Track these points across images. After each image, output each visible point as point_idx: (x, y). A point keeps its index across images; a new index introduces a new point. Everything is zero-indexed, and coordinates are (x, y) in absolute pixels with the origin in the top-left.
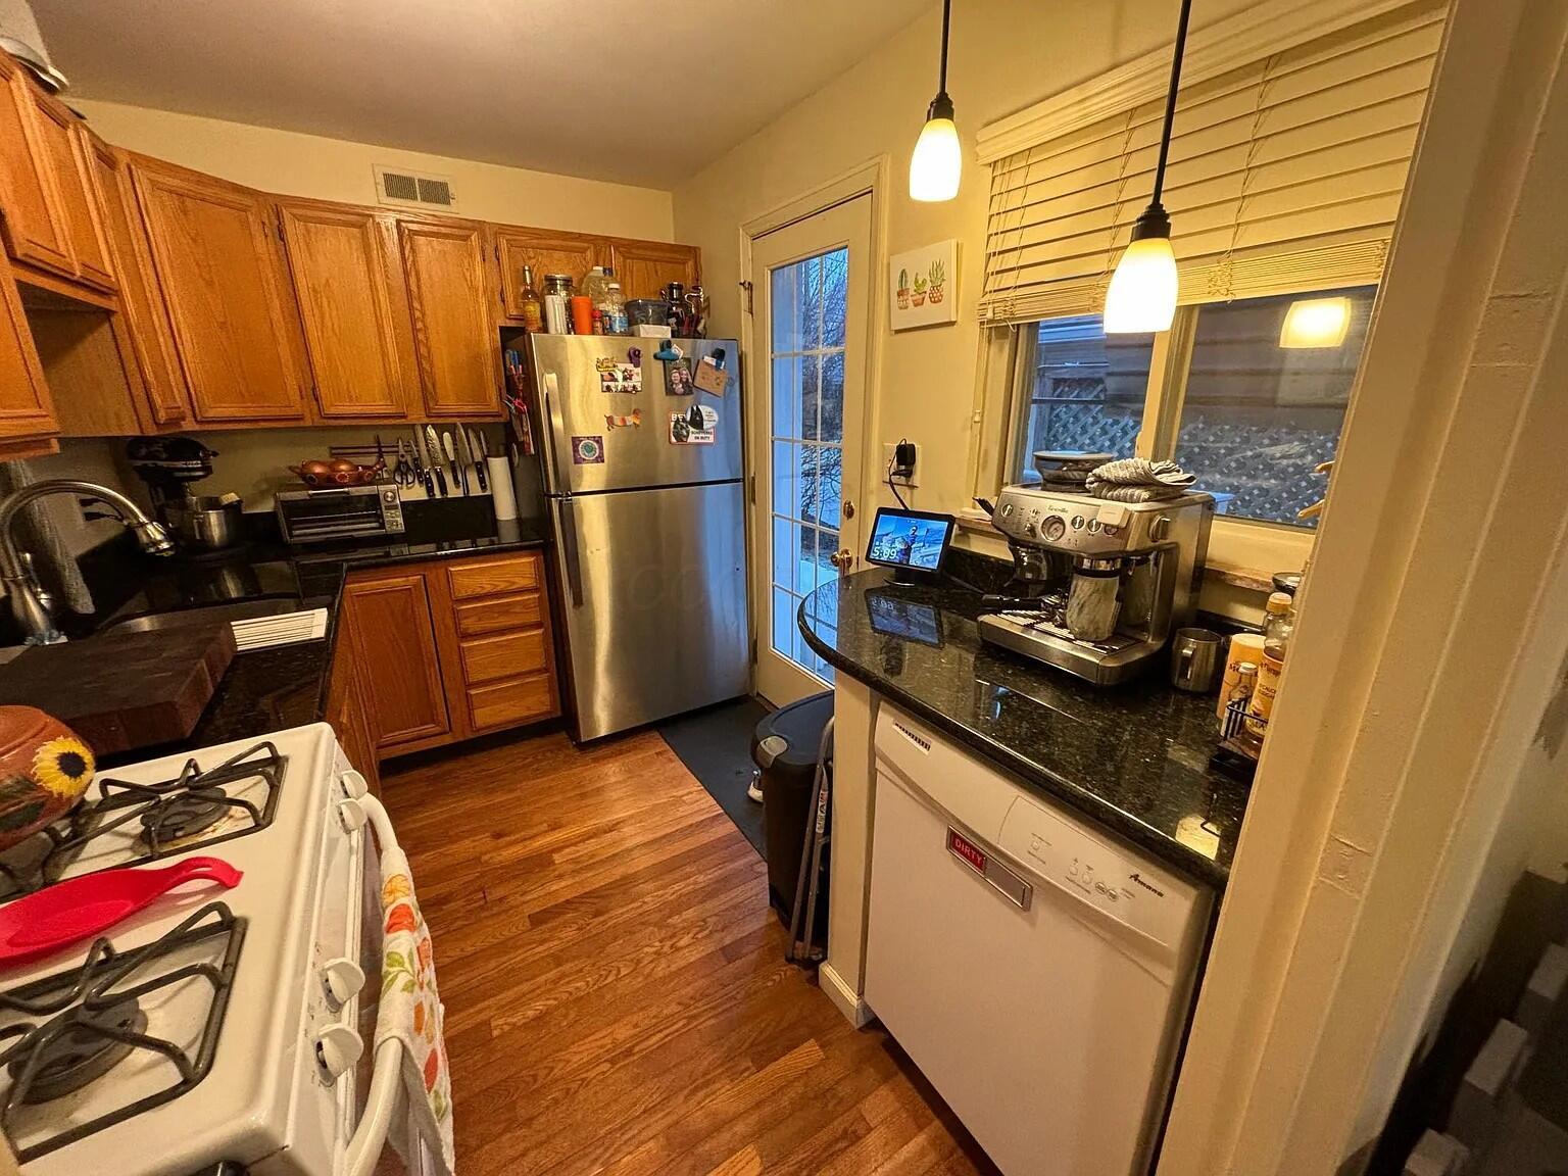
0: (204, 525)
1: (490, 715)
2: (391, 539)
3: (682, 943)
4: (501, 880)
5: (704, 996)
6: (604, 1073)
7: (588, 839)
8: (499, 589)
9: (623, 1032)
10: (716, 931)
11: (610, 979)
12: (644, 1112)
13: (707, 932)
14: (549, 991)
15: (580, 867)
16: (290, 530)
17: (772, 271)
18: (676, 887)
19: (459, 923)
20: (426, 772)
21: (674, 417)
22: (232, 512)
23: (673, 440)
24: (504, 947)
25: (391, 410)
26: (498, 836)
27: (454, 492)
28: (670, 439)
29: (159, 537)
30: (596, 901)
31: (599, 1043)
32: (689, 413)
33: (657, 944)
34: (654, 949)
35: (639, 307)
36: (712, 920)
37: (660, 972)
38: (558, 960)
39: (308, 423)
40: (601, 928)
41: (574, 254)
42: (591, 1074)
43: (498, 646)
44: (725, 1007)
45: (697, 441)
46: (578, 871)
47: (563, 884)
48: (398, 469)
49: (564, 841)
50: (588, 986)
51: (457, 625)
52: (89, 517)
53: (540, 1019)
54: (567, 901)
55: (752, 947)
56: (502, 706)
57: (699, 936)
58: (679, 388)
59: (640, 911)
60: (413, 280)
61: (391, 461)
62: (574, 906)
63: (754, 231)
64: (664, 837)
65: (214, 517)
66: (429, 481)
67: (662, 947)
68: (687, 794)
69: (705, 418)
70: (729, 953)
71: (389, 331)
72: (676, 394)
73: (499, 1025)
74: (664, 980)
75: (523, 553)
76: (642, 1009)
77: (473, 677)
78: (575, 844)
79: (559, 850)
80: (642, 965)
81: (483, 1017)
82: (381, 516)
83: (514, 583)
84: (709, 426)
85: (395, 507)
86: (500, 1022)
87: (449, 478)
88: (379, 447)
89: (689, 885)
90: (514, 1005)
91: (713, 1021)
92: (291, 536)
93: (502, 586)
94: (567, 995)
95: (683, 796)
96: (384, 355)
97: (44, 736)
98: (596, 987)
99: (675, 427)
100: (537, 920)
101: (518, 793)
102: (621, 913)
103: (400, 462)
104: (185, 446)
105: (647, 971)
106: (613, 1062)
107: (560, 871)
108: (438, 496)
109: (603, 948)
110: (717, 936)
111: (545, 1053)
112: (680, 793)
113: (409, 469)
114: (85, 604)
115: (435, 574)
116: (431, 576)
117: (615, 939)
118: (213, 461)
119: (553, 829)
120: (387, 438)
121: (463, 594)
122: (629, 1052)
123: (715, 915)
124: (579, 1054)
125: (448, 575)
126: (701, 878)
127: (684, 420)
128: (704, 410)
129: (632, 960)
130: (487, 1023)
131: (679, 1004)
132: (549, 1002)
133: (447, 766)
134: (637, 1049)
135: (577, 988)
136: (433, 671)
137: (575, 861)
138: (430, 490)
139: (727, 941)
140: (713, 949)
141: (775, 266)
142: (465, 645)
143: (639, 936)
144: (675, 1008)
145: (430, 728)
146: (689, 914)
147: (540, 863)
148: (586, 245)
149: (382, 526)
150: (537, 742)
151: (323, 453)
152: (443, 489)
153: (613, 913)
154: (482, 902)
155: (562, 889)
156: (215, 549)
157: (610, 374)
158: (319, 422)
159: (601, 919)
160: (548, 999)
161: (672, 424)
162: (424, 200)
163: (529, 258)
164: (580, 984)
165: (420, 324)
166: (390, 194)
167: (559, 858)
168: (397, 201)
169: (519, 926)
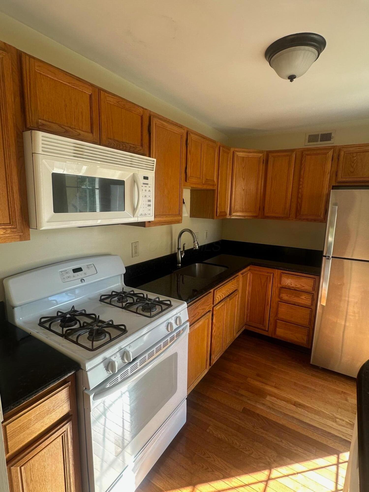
1: (283, 333)
4: (247, 389)
7: (284, 400)
11: (246, 453)
14: (229, 435)
19: (227, 392)
24: (230, 410)
25: (283, 215)
26: (258, 375)
30: (266, 423)
38: (239, 429)
39: (259, 218)
40: (260, 434)
42: (216, 473)
43: (291, 308)
46: (269, 408)
49: (275, 394)
50: (239, 446)
51: (279, 295)
53: (220, 440)
54: (258, 414)
56: (287, 331)
59: (277, 443)
62: (259, 418)
68: (340, 419)
71: (290, 189)
73: (211, 429)
77: (280, 316)
78: (278, 398)
79: (271, 395)
80: (261, 461)
81: (208, 422)
93: (299, 286)
94: (232, 442)
95: (337, 418)
96: (286, 197)
98: (241, 450)
100: (245, 411)
107: (266, 403)
109: (254, 441)
111: (212, 451)
112: (338, 416)
115: (277, 273)
116: (275, 273)
117: (261, 442)
119: (275, 387)
121: (284, 284)
124: (220, 463)
125: (281, 275)
129: (259, 455)
130: (208, 425)
132: (226, 439)
135: (236, 443)
136: (268, 308)
137: (272, 403)
142: (280, 303)
145: (261, 326)
153: (268, 433)
154: (236, 391)
155: (261, 408)
160: (226, 437)
162: (321, 141)
163: (353, 157)
164: (238, 443)
165: (301, 186)
166: (309, 141)
167: (268, 398)
168: (311, 143)
169: (239, 408)
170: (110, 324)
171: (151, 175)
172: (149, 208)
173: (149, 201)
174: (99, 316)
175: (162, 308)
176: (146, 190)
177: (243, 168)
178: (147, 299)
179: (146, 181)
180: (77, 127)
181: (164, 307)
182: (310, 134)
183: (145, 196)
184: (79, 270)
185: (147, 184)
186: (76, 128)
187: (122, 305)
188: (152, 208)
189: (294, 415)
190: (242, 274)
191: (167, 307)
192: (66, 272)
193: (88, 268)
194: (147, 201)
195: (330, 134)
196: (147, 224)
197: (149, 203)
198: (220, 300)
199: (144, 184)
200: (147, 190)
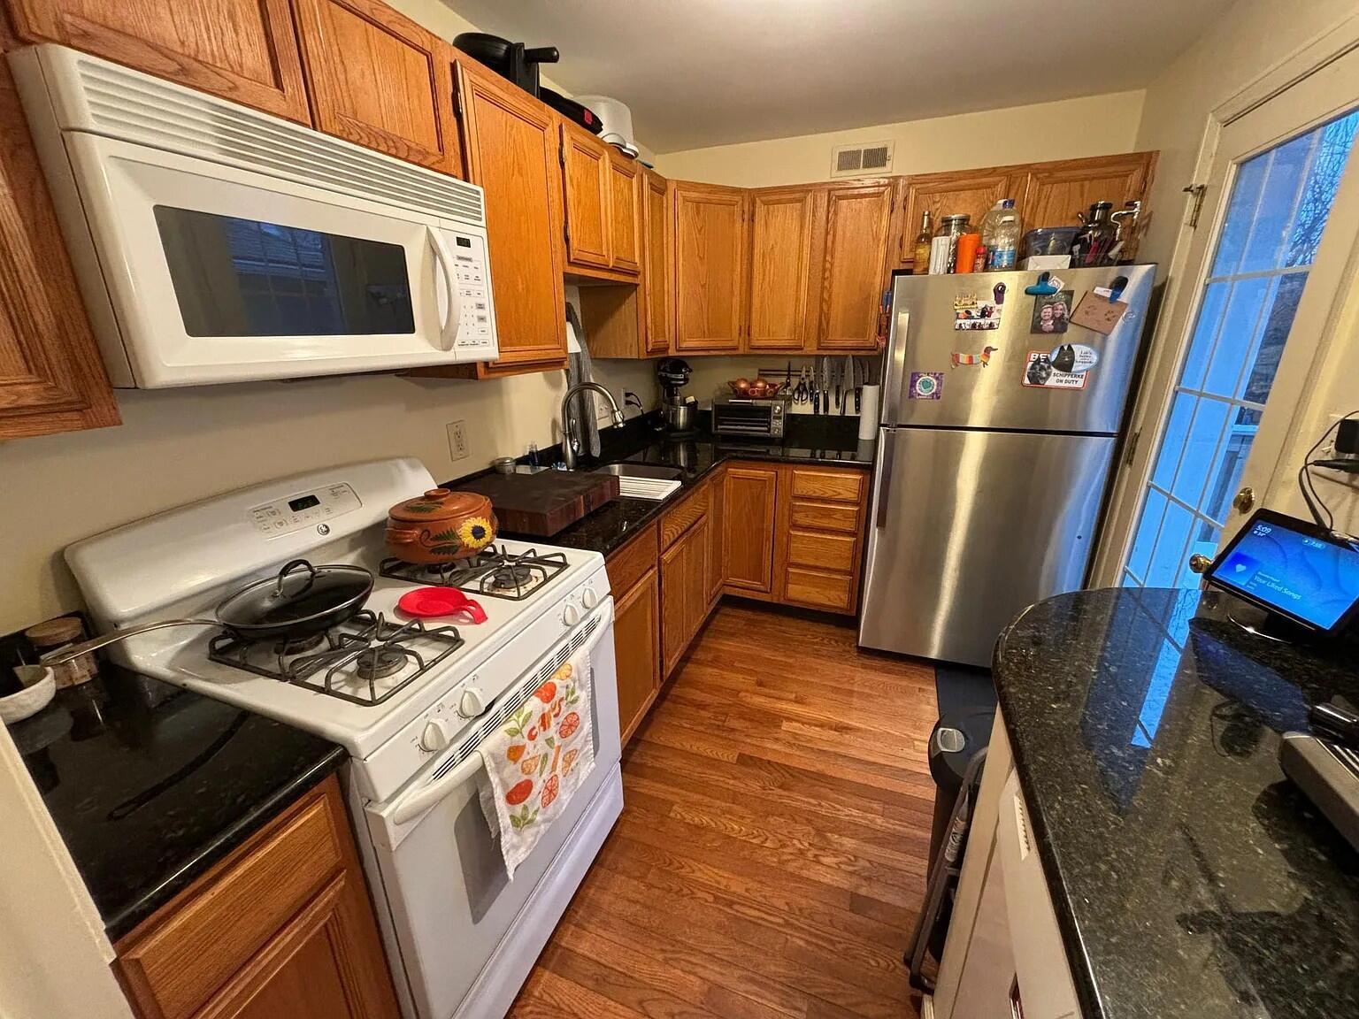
0: (676, 415)
1: (801, 592)
2: (770, 441)
3: (826, 860)
4: (741, 716)
5: (811, 916)
6: (706, 901)
7: (816, 725)
8: (826, 495)
9: (737, 886)
10: (859, 875)
11: (754, 841)
12: (710, 954)
13: (851, 868)
14: (716, 814)
15: (795, 741)
16: (716, 427)
17: (1241, 165)
18: (855, 812)
19: (701, 728)
20: (749, 614)
21: (1033, 356)
22: (692, 408)
23: (1027, 381)
24: (713, 763)
25: (792, 343)
26: (760, 684)
27: (834, 411)
28: (1023, 379)
29: (620, 420)
30: (787, 775)
31: (719, 879)
32: (1057, 352)
33: (806, 844)
34: (799, 846)
35: (1036, 237)
36: (862, 863)
37: (791, 867)
38: (735, 798)
39: (741, 351)
40: (776, 798)
41: (980, 192)
42: (700, 894)
43: (817, 540)
44: (820, 943)
45: (1060, 384)
46: (791, 745)
47: (775, 747)
48: (798, 388)
49: (797, 715)
50: (740, 833)
51: (791, 516)
52: (628, 403)
53: (699, 828)
54: (769, 762)
55: (880, 917)
56: (809, 589)
57: (843, 866)
58: (1049, 325)
59: (813, 808)
60: (830, 238)
61: (795, 382)
62: (771, 768)
63: (1228, 115)
64: (874, 763)
65: (682, 410)
66: (817, 400)
67: (809, 850)
69: (1077, 358)
70: (857, 903)
71: (804, 281)
72: (1043, 332)
73: (677, 811)
74: (793, 877)
75: (855, 470)
76: (760, 882)
77: (793, 559)
78: (803, 723)
79: (789, 719)
80: (784, 850)
81: (670, 797)
82: (770, 424)
83: (839, 494)
84: (1081, 368)
85: (780, 418)
86: (680, 810)
87: (832, 400)
88: (789, 371)
89: (865, 818)
90: (690, 805)
91: (802, 943)
92: (716, 429)
93: (829, 494)
94: (724, 827)
95: (913, 739)
96: (798, 300)
97: (475, 513)
98: (744, 838)
99: (1033, 367)
100: (744, 760)
101: (791, 661)
102: (800, 800)
103: (800, 383)
104: (679, 364)
105: (785, 857)
106: (716, 898)
107: (781, 736)
108: (821, 412)
109: (767, 814)
110: (855, 880)
111: (686, 853)
112: (916, 736)
113: (805, 389)
114: (596, 451)
115: (784, 472)
116: (782, 473)
117: (781, 815)
118: (691, 376)
119: (797, 702)
120: (796, 364)
121: (798, 492)
122: (730, 904)
123: (870, 861)
124: (704, 873)
125: (793, 477)
126: (879, 821)
127: (1047, 360)
128: (1079, 350)
129: (780, 841)
130: (672, 804)
131: (787, 904)
132: (711, 823)
133: (764, 617)
134: (736, 907)
135: (733, 828)
136: (768, 545)
137: (795, 735)
138: (816, 408)
139: (863, 891)
140: (846, 887)
141: (1243, 158)
142: (792, 532)
143: (798, 827)
144: (781, 904)
145: (757, 585)
146: (849, 843)
147: (772, 720)
148: (998, 178)
149: (769, 431)
150: (833, 629)
151: (752, 373)
152: (826, 408)
153: (794, 795)
154: (720, 723)
155: (773, 749)
156: (679, 431)
157: (967, 312)
158: (747, 351)
159: (784, 793)
160: (712, 820)
161: (1030, 364)
162: (865, 167)
163: (934, 202)
164: (736, 827)
165: (827, 274)
166: (840, 168)
167: (785, 726)
168: (844, 173)
169: (730, 756)
170: (415, 630)
171: (478, 234)
172: (482, 324)
173: (480, 306)
174: (381, 614)
175: (544, 573)
176: (467, 277)
177: (700, 231)
178: (504, 556)
179: (463, 251)
180: (221, 62)
181: (550, 571)
182: (841, 150)
183: (468, 294)
184: (310, 501)
185: (469, 260)
186: (219, 65)
187: (442, 577)
188: (491, 325)
189: (837, 750)
190: (712, 479)
191: (557, 569)
192: (271, 510)
193: (334, 494)
194: (475, 307)
195: (885, 150)
196: (481, 369)
197: (481, 313)
198: (672, 539)
199: (460, 258)
200: (472, 277)
